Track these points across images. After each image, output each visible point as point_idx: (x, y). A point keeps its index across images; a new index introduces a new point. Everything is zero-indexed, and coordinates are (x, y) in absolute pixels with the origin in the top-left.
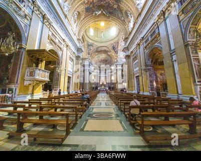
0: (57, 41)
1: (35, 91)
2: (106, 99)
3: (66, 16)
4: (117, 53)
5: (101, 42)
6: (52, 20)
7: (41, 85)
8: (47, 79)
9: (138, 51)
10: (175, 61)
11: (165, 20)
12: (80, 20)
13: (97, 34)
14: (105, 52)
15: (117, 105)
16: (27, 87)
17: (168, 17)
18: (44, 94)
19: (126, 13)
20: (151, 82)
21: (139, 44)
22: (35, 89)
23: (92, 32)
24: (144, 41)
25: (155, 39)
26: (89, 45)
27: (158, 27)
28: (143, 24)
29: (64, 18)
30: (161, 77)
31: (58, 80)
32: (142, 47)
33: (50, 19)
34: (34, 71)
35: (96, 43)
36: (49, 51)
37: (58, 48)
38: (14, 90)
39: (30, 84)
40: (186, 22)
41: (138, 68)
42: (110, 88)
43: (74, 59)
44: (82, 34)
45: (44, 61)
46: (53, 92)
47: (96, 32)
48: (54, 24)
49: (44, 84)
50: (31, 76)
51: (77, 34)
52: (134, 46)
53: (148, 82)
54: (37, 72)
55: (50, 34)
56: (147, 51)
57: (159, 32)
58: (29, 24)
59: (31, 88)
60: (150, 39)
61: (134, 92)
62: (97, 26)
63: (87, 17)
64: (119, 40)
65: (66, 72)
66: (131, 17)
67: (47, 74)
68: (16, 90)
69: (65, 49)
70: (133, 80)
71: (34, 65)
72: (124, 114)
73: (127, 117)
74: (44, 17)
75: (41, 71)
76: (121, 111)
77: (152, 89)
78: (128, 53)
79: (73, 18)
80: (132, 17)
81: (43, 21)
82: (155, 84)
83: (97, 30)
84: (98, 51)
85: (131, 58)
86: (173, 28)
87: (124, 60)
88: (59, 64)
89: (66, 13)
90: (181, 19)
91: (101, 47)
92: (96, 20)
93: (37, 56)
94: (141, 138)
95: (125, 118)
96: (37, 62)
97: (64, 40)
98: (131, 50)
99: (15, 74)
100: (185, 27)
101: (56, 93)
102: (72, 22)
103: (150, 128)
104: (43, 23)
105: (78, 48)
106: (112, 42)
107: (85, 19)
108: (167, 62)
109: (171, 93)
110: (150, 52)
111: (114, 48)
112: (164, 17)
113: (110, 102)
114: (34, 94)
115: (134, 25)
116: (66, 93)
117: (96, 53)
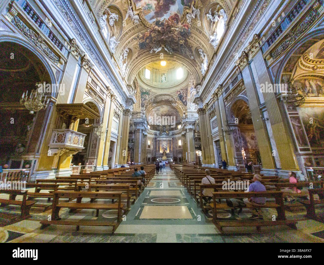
0: (98, 90)
1: (62, 165)
2: (169, 178)
3: (112, 55)
4: (186, 105)
5: (162, 89)
6: (93, 62)
7: (71, 156)
8: (81, 146)
9: (216, 102)
10: (268, 119)
11: (249, 64)
12: (131, 59)
13: (156, 77)
14: (168, 102)
15: (185, 186)
16: (51, 159)
17: (252, 60)
18: (74, 169)
19: (197, 51)
20: (238, 150)
21: (217, 94)
22: (62, 162)
23: (148, 74)
24: (223, 90)
25: (239, 88)
26: (144, 93)
27: (241, 72)
28: (220, 67)
29: (110, 58)
30: (252, 142)
31: (96, 146)
32: (221, 98)
33: (91, 61)
34: (65, 135)
35: (153, 90)
36: (86, 104)
37: (99, 99)
38: (33, 164)
39: (56, 154)
40: (276, 68)
41: (216, 129)
42: (175, 159)
43: (121, 114)
44: (133, 78)
45: (78, 120)
46: (87, 166)
47: (154, 74)
48: (96, 68)
49: (75, 153)
50: (59, 141)
51: (126, 79)
52: (209, 97)
53: (233, 150)
54: (69, 135)
55: (90, 80)
56: (228, 104)
57: (242, 79)
58: (62, 69)
59: (56, 160)
60: (231, 88)
61: (213, 166)
62: (155, 66)
63: (142, 56)
64: (187, 85)
65: (108, 135)
66: (204, 56)
67: (82, 139)
68: (35, 163)
69: (108, 100)
70: (211, 146)
71: (64, 125)
72: (195, 198)
73: (198, 202)
74: (82, 59)
75: (74, 134)
76: (192, 194)
77: (240, 160)
78: (203, 106)
79: (121, 57)
80: (206, 57)
81: (82, 63)
82: (243, 152)
83: (155, 71)
84: (157, 102)
85: (207, 113)
86: (260, 73)
87: (197, 115)
88: (98, 122)
89: (113, 51)
90: (269, 64)
91: (161, 95)
92: (155, 59)
93: (70, 112)
94: (214, 226)
95: (196, 204)
96: (69, 121)
97: (107, 88)
98: (206, 101)
99: (37, 139)
100: (275, 74)
101: (91, 167)
102: (120, 62)
103: (228, 215)
104: (81, 67)
105: (128, 98)
106: (178, 88)
107: (139, 58)
108: (256, 121)
109: (266, 167)
110: (233, 106)
111: (181, 97)
112: (248, 60)
113: (176, 182)
114: (61, 169)
115: (208, 67)
116: (106, 168)
117: (154, 105)
